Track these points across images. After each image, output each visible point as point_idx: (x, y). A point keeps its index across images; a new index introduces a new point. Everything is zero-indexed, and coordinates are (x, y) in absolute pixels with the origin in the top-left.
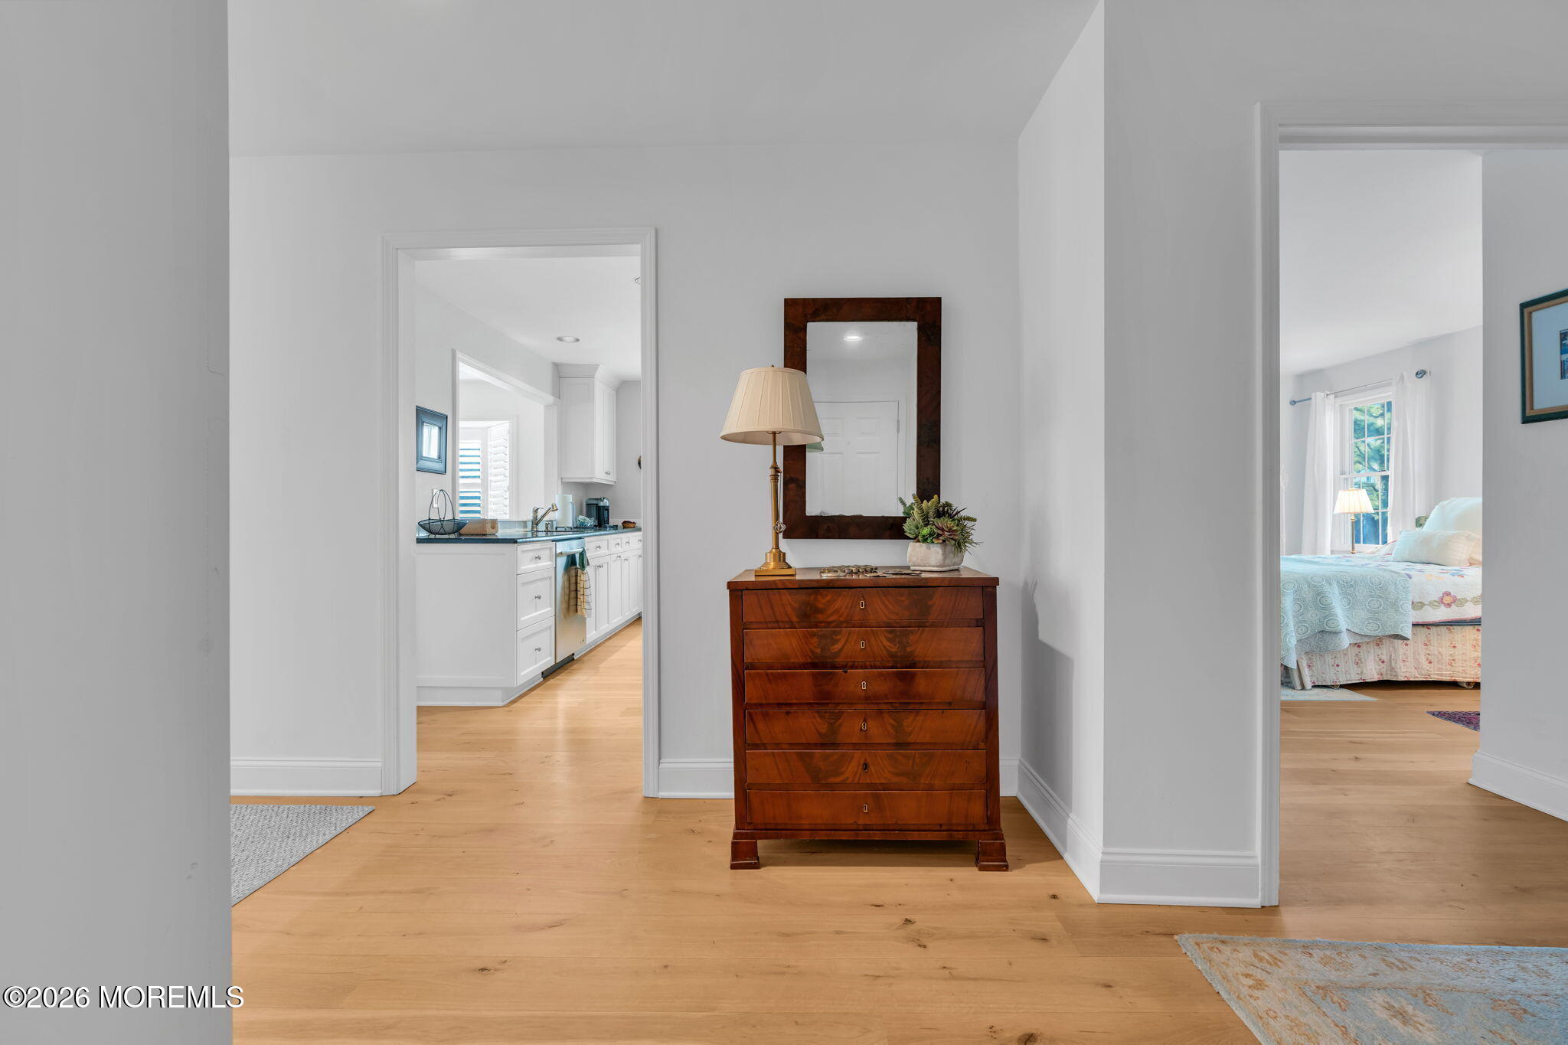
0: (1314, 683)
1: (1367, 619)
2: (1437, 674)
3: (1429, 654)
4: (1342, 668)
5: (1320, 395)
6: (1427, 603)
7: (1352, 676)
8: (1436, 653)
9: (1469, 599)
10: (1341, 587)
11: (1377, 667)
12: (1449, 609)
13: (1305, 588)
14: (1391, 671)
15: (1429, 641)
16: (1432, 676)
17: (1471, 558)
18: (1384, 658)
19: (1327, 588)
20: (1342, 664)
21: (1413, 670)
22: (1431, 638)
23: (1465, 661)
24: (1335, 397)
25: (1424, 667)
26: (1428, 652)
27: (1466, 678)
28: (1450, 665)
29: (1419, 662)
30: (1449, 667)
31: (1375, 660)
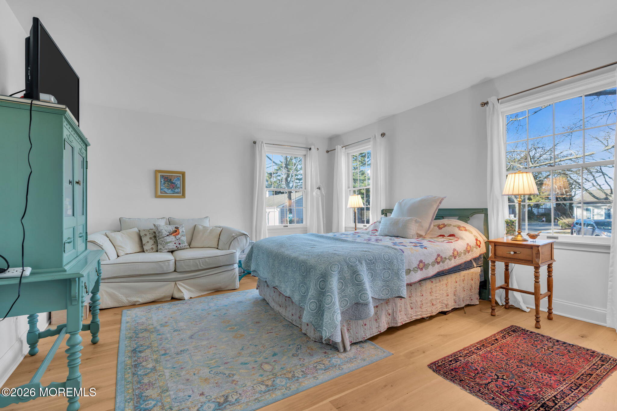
0: (351, 342)
1: (382, 287)
2: (415, 316)
3: (411, 303)
4: (368, 327)
5: (339, 147)
6: (412, 269)
7: (374, 331)
8: (415, 301)
9: (430, 263)
10: (367, 264)
11: (387, 319)
12: (422, 271)
13: (346, 268)
14: (394, 320)
15: (411, 294)
16: (413, 318)
17: (417, 234)
18: (390, 311)
19: (359, 267)
20: (368, 323)
21: (405, 316)
22: (412, 292)
23: (427, 303)
24: (345, 149)
25: (409, 312)
26: (411, 302)
27: (427, 314)
28: (421, 308)
29: (407, 310)
30: (420, 309)
31: (385, 314)
